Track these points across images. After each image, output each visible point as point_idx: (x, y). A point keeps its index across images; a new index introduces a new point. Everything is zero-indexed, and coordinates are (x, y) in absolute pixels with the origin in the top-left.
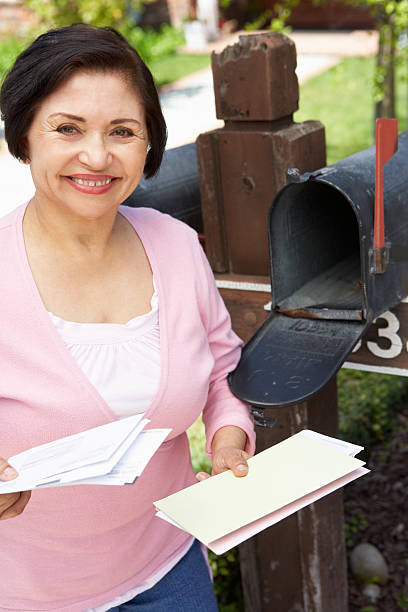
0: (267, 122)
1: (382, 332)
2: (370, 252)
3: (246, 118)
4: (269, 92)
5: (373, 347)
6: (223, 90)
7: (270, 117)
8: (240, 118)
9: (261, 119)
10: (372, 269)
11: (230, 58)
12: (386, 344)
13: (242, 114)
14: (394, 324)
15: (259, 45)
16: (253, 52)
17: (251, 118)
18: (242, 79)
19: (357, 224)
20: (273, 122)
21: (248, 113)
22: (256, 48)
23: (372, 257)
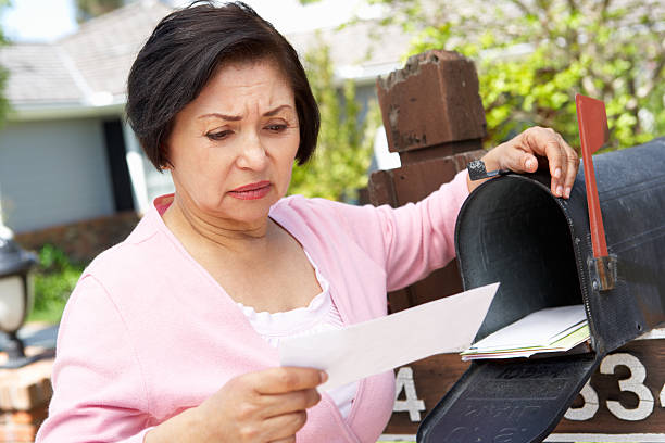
0: (448, 144)
1: (624, 385)
2: (589, 262)
3: (424, 145)
4: (446, 108)
5: (615, 407)
6: (394, 118)
7: (451, 138)
8: (416, 146)
9: (439, 142)
10: (595, 283)
11: (398, 80)
12: (631, 401)
13: (418, 141)
14: (639, 371)
15: (428, 57)
16: (423, 66)
17: (429, 143)
18: (413, 100)
19: (568, 225)
20: (454, 143)
21: (424, 137)
22: (426, 62)
23: (593, 268)
